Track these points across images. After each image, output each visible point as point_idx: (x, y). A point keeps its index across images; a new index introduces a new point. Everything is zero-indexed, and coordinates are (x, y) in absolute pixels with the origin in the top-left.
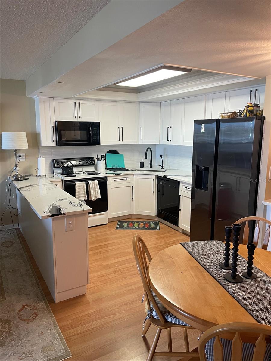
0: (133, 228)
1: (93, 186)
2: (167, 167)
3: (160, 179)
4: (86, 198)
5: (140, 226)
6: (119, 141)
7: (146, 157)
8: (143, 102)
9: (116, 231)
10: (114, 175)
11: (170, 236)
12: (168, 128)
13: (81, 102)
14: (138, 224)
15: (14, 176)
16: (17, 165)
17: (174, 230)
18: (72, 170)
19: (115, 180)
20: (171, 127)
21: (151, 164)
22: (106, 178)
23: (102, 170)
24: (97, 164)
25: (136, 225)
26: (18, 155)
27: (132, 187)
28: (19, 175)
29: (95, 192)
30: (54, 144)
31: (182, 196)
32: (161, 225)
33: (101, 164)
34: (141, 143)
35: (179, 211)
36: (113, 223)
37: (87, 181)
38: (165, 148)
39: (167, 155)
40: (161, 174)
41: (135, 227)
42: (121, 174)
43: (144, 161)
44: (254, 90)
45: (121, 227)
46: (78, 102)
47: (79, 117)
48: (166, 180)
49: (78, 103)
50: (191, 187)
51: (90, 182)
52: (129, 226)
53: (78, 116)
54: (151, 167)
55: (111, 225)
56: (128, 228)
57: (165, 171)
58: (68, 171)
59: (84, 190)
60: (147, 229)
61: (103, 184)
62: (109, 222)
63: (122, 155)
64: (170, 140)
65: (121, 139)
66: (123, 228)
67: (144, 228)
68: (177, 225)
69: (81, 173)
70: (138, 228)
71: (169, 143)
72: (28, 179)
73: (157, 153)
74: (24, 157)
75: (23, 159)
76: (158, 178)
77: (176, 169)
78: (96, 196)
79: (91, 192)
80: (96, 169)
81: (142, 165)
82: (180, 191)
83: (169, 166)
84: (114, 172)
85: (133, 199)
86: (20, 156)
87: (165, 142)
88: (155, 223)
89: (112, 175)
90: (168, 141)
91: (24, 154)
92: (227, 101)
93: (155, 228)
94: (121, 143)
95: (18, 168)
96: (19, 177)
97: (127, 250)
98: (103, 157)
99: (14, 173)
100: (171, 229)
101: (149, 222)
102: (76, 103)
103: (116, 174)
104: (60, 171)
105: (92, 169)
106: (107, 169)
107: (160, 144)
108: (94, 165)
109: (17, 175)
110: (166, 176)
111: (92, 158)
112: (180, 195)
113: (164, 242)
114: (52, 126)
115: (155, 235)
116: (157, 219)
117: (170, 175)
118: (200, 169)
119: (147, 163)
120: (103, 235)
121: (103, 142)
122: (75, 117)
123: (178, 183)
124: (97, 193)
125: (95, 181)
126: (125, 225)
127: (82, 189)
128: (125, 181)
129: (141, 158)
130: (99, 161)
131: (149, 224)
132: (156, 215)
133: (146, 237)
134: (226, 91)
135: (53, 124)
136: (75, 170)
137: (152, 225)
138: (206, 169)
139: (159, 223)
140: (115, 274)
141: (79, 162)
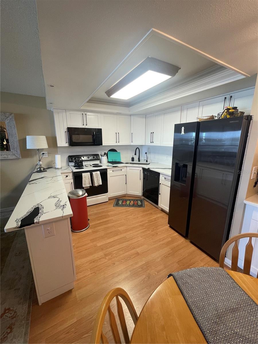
0: (125, 206)
1: (96, 175)
2: (150, 161)
3: (145, 170)
4: (90, 184)
5: (130, 204)
6: (116, 142)
7: (135, 154)
8: (133, 115)
9: (114, 208)
10: (112, 167)
11: (152, 213)
12: (151, 133)
13: (88, 114)
14: (129, 201)
15: (38, 168)
16: (40, 161)
17: (155, 207)
18: (81, 164)
19: (113, 171)
20: (153, 133)
21: (139, 159)
22: (106, 169)
23: (104, 163)
24: (101, 159)
25: (128, 202)
26: (42, 153)
27: (126, 175)
28: (42, 167)
29: (98, 180)
30: (67, 145)
31: (161, 184)
32: (146, 203)
33: (104, 159)
34: (132, 144)
35: (159, 195)
36: (112, 201)
37: (91, 172)
38: (149, 148)
39: (150, 153)
40: (146, 167)
41: (127, 205)
42: (117, 166)
43: (134, 156)
44: (228, 97)
45: (117, 204)
46: (85, 113)
47: (86, 125)
48: (150, 171)
49: (85, 115)
50: (170, 178)
51: (94, 173)
52: (123, 203)
53: (85, 123)
54: (139, 161)
55: (110, 202)
56: (122, 205)
57: (149, 164)
58: (79, 165)
59: (89, 179)
60: (136, 206)
61: (104, 174)
62: (109, 200)
63: (119, 153)
64: (153, 142)
65: (118, 141)
66: (118, 205)
67: (133, 206)
68: (158, 205)
69: (88, 166)
70: (129, 206)
71: (152, 144)
72: (47, 171)
73: (143, 151)
74: (47, 154)
75: (46, 156)
76: (144, 169)
77: (156, 162)
78: (98, 183)
79: (95, 180)
80: (101, 162)
81: (133, 159)
82: (160, 180)
83: (152, 160)
84: (113, 164)
85: (126, 184)
86: (43, 154)
87: (148, 143)
88: (141, 201)
89: (111, 167)
90: (151, 142)
91: (47, 152)
92: (201, 109)
93: (141, 206)
94: (118, 144)
95: (41, 163)
96: (42, 169)
97: (119, 228)
98: (105, 154)
99: (38, 167)
100: (153, 206)
101: (137, 200)
102: (84, 115)
103: (113, 167)
104: (73, 164)
105: (97, 162)
106: (108, 162)
107: (146, 145)
108: (99, 159)
109: (40, 168)
110: (149, 168)
111: (97, 155)
112: (160, 183)
113: (148, 220)
114: (65, 131)
115: (141, 213)
116: (143, 197)
117: (153, 167)
118: (179, 165)
119: (136, 158)
120: (103, 212)
121: (104, 143)
122: (83, 125)
123: (158, 174)
124: (99, 181)
125: (97, 172)
126: (120, 202)
127: (87, 178)
128: (121, 171)
129: (132, 155)
130: (102, 157)
131: (137, 202)
132: (142, 195)
133: (134, 214)
134: (200, 101)
135: (66, 130)
136: (84, 163)
137: (139, 203)
138: (185, 166)
139: (144, 200)
140: (106, 259)
141: (88, 157)
